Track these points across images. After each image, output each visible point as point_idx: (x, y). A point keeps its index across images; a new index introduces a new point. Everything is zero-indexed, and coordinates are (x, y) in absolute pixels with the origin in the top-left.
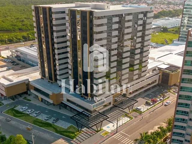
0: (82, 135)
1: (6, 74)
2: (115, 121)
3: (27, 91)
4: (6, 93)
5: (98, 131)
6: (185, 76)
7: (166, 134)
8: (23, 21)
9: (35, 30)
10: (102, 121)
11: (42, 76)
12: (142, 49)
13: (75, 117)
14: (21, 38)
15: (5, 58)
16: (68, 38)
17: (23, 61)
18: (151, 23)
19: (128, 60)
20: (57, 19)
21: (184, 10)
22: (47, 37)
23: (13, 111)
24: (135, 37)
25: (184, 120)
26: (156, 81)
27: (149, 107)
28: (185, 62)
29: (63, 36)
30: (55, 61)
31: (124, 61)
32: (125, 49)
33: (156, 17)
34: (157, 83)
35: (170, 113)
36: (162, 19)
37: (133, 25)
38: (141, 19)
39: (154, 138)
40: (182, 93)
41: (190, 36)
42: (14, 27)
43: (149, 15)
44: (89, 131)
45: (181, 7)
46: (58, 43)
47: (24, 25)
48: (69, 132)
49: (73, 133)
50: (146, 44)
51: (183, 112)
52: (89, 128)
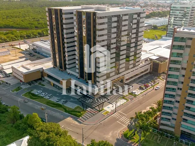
0: (87, 114)
1: (24, 63)
2: (114, 102)
3: (42, 78)
4: (24, 79)
5: (100, 111)
6: (171, 66)
7: (156, 114)
8: (38, 20)
9: (49, 27)
10: (103, 103)
11: (54, 65)
12: (137, 43)
13: (81, 99)
14: (37, 34)
15: (24, 51)
16: (75, 34)
17: (39, 53)
18: (144, 22)
19: (125, 52)
20: (66, 19)
21: (171, 11)
22: (58, 33)
23: (30, 94)
24: (130, 34)
25: (171, 101)
26: (148, 69)
27: (142, 91)
28: (172, 54)
29: (72, 33)
30: (65, 53)
31: (122, 53)
32: (122, 43)
33: (148, 17)
34: (149, 71)
35: (160, 97)
36: (153, 19)
37: (129, 24)
38: (135, 19)
39: (146, 117)
40: (169, 79)
41: (176, 33)
42: (31, 25)
43: (142, 15)
44: (93, 111)
45: (168, 9)
46: (67, 38)
47: (39, 24)
48: (76, 112)
49: (79, 112)
50: (139, 39)
51: (170, 95)
52: (92, 109)
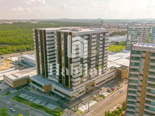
0: (65, 114)
1: (14, 72)
2: (87, 104)
3: (28, 84)
4: (13, 85)
5: (75, 111)
6: (131, 73)
7: (122, 112)
8: (27, 38)
9: (35, 44)
10: (78, 104)
11: (38, 73)
12: (103, 55)
13: (59, 101)
14: (25, 49)
15: (14, 62)
16: (56, 48)
17: (26, 64)
18: (108, 39)
19: (94, 62)
20: (49, 37)
21: (128, 31)
22: (42, 48)
23: (18, 98)
24: (98, 48)
25: (133, 102)
26: (113, 75)
27: (110, 94)
28: (131, 64)
29: (53, 48)
30: (47, 64)
31: (92, 63)
32: (92, 55)
33: (111, 35)
34: (114, 77)
35: (124, 98)
36: (115, 37)
37: (97, 41)
38: (102, 37)
39: (114, 115)
40: (130, 84)
41: (133, 47)
42: (21, 42)
43: (106, 34)
44: (70, 111)
45: (126, 30)
46: (49, 52)
47: (27, 41)
48: (56, 112)
49: (58, 112)
50: (105, 52)
51: (132, 97)
52: (69, 109)
